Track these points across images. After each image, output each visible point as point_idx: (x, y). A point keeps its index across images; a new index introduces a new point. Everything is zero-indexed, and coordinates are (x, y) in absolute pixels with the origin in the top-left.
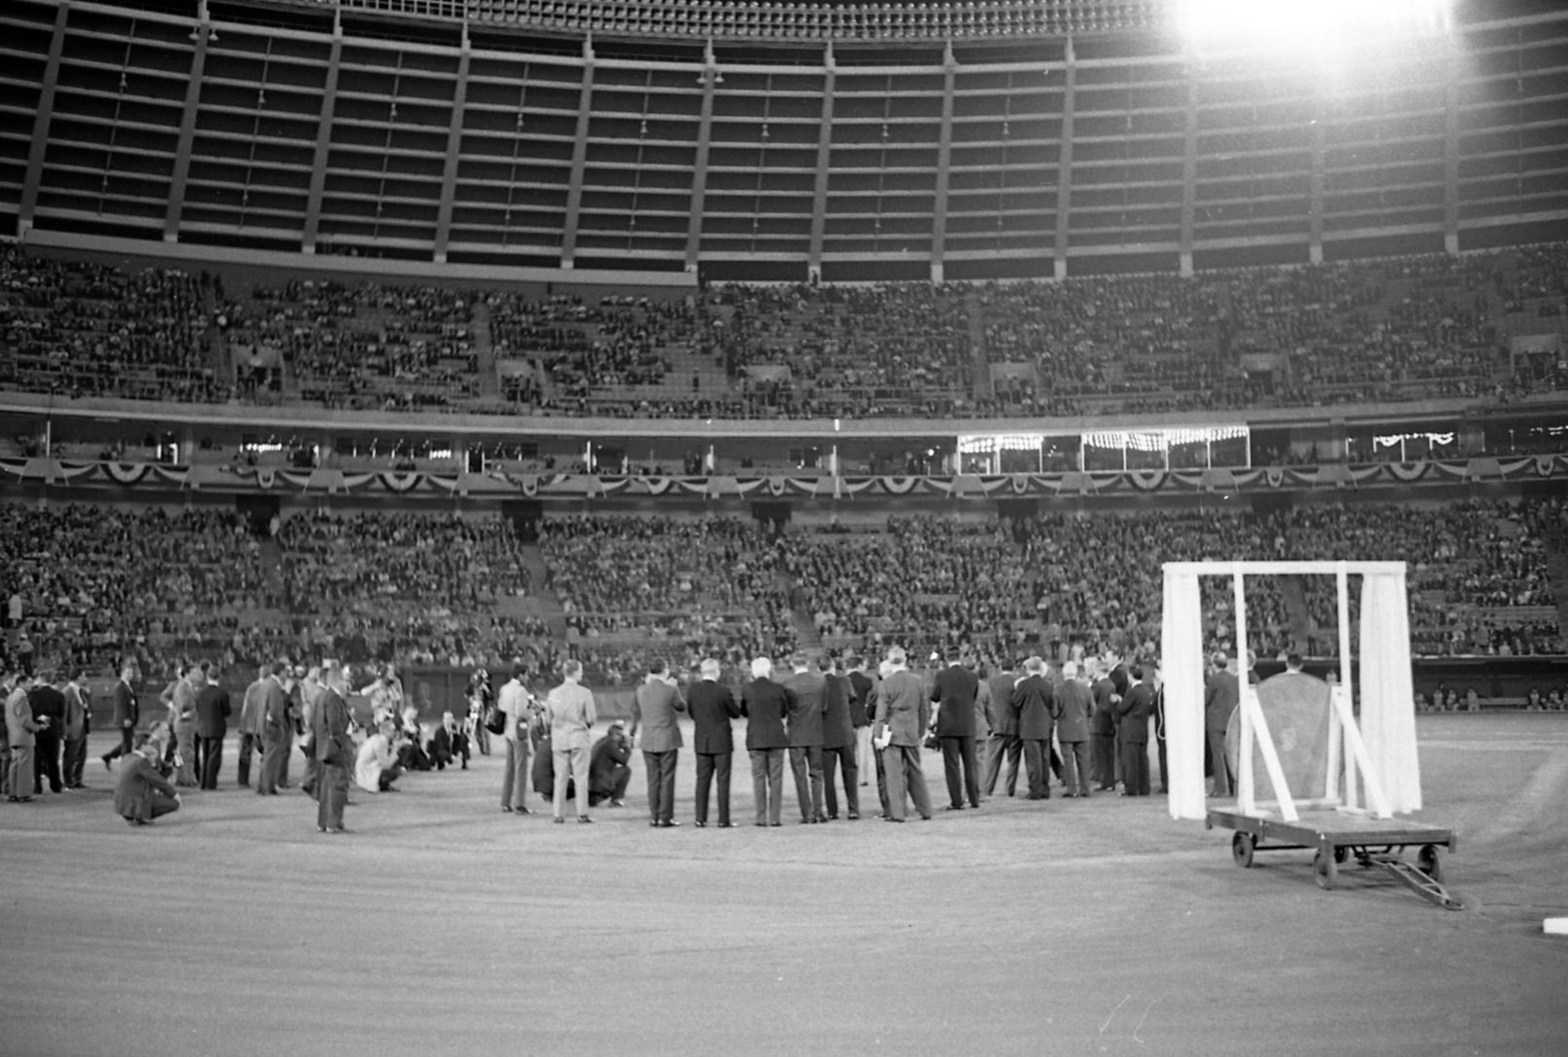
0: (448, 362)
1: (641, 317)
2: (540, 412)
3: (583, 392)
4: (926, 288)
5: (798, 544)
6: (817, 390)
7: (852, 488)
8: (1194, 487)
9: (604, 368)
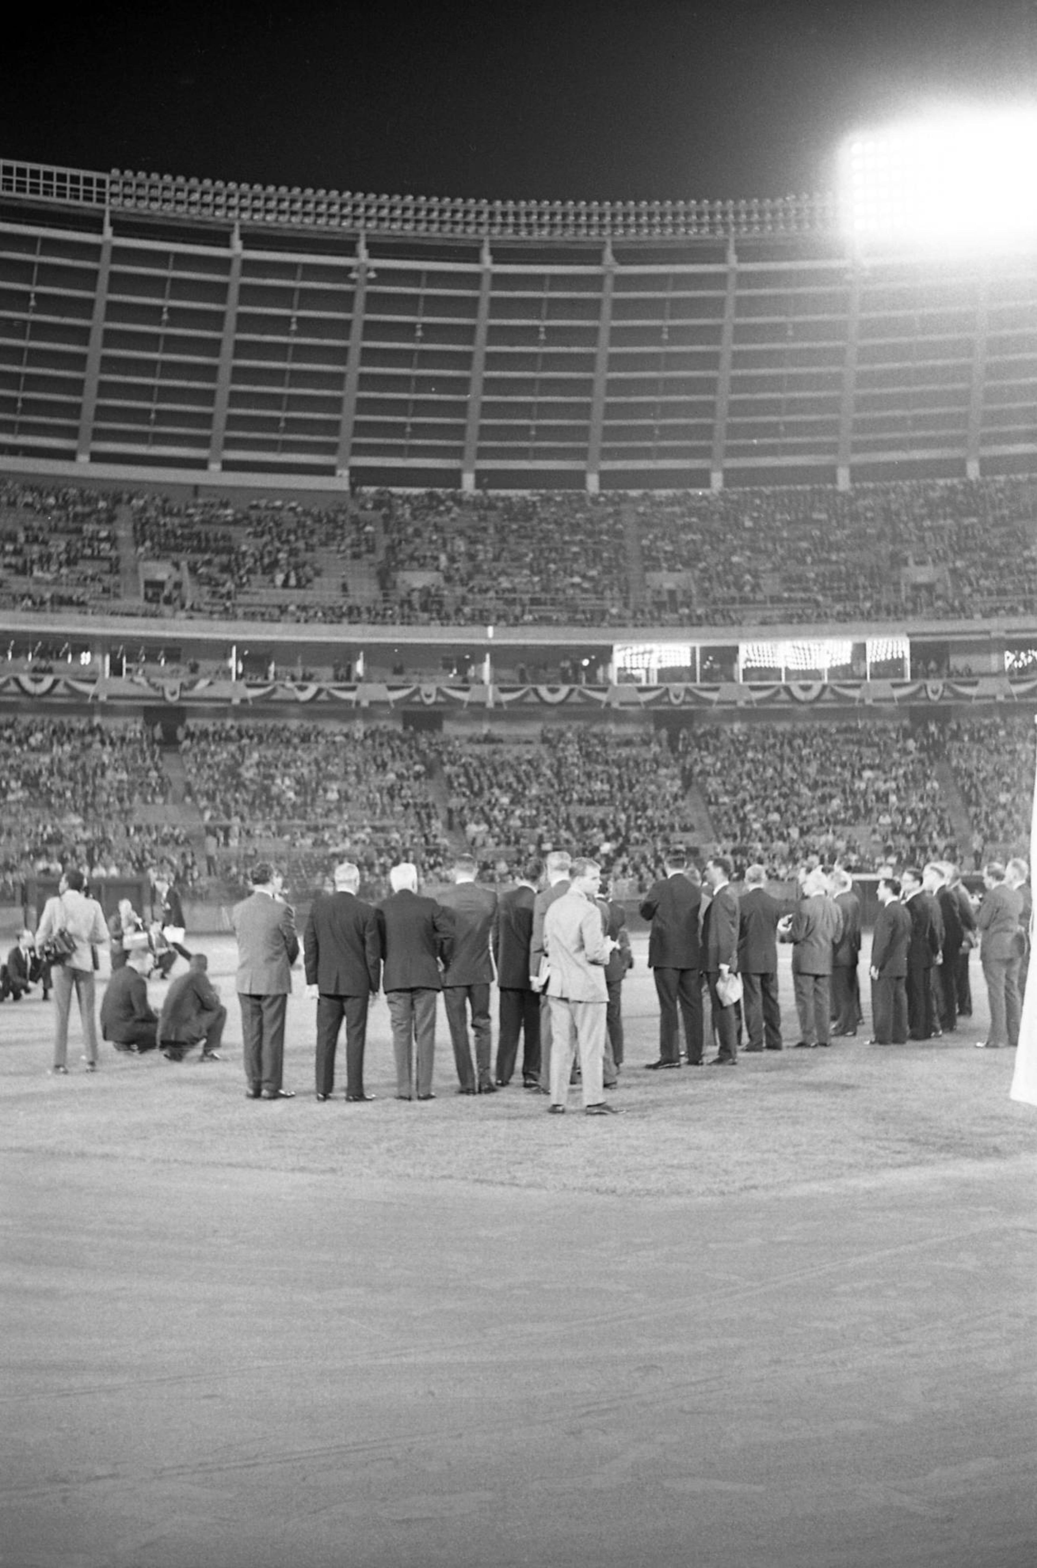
0: (88, 563)
1: (290, 521)
2: (182, 614)
3: (229, 596)
4: (581, 498)
5: (450, 753)
6: (470, 596)
7: (506, 697)
8: (852, 699)
9: (250, 571)
